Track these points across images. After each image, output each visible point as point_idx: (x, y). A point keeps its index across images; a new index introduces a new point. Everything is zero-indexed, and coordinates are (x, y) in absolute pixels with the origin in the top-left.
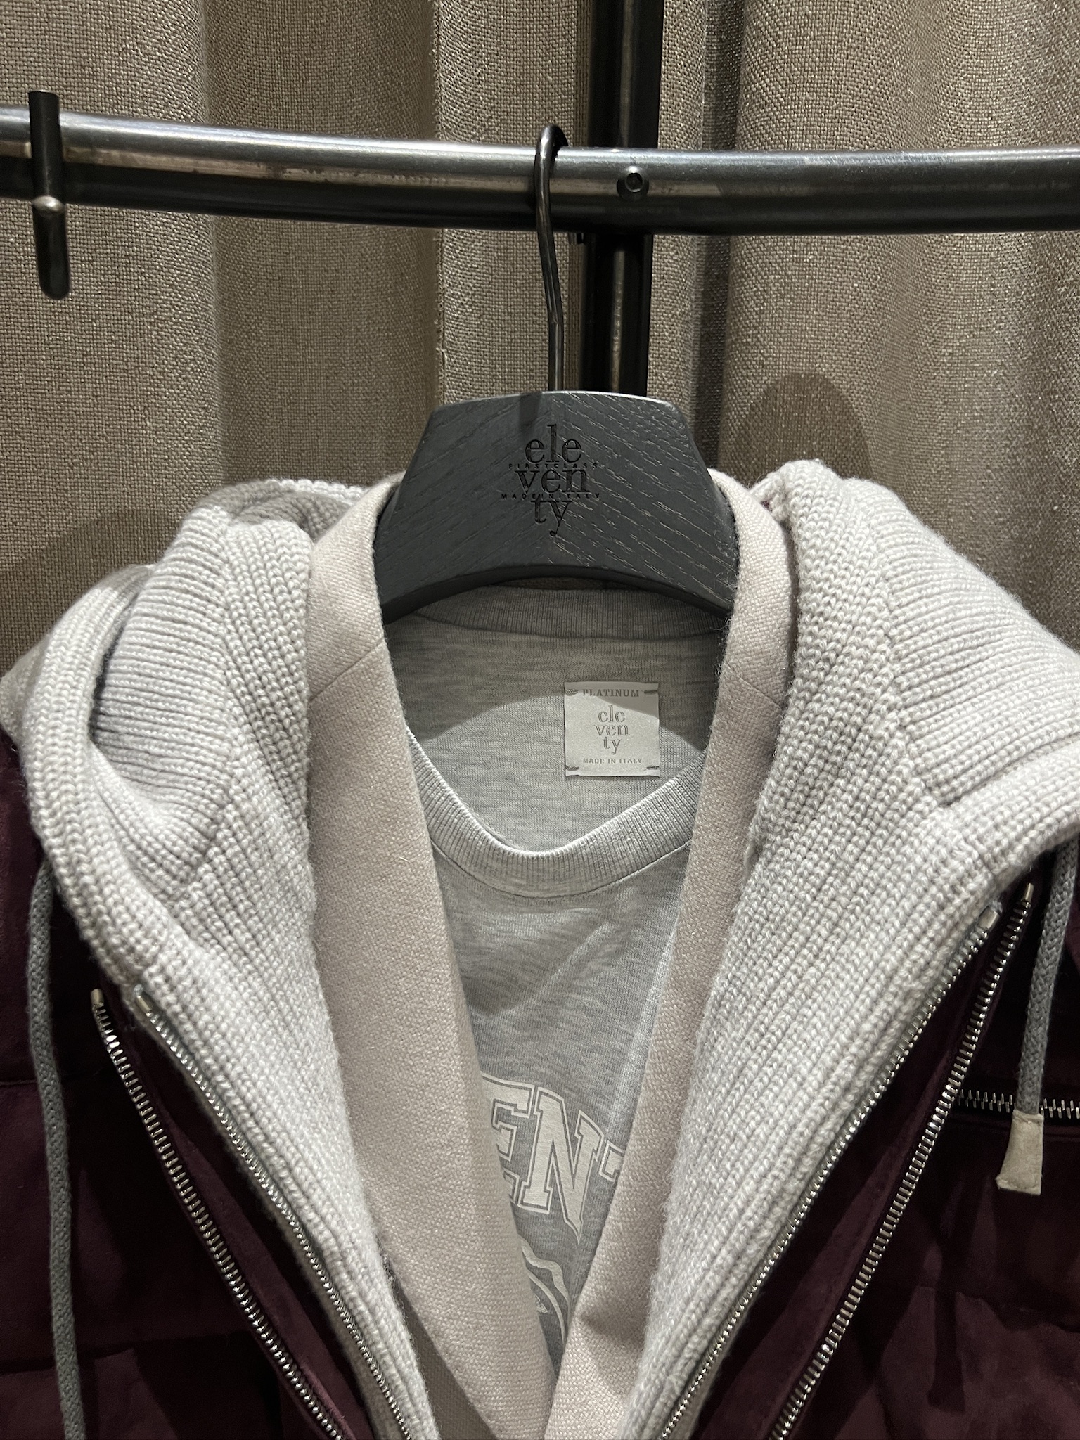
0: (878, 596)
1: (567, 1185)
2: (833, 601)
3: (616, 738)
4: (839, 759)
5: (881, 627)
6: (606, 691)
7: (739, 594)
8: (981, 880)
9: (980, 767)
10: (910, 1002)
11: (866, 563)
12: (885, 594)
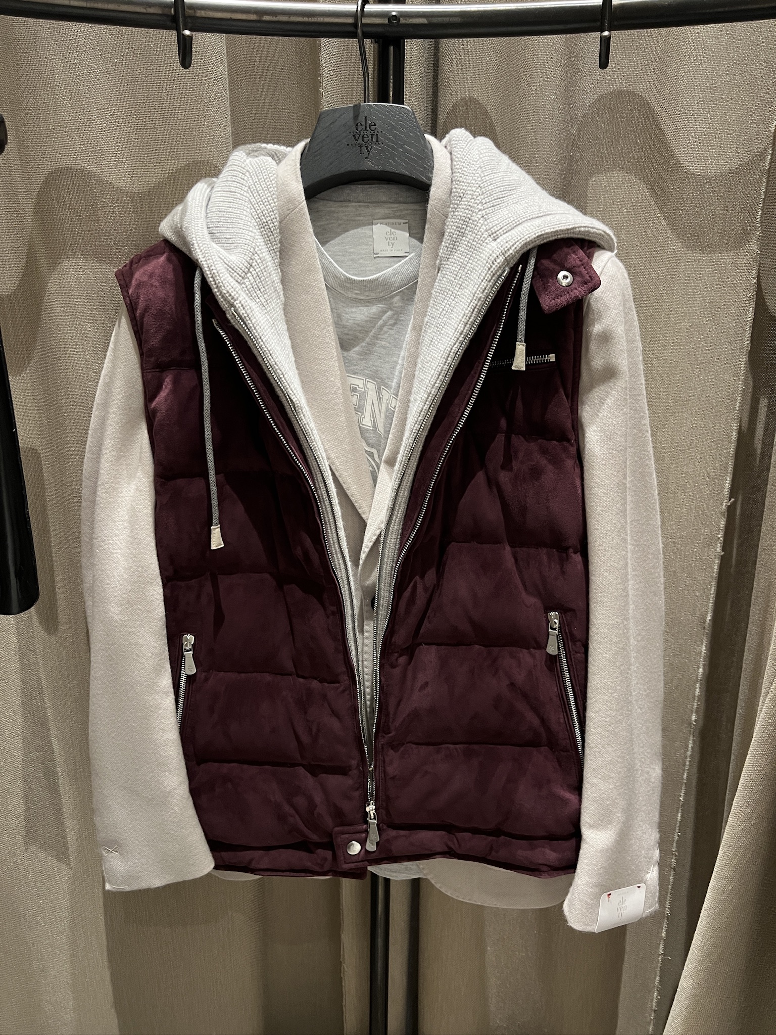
0: (478, 173)
1: (378, 417)
2: (463, 176)
3: (393, 242)
4: (463, 231)
5: (477, 184)
6: (389, 223)
7: (434, 178)
8: (501, 259)
9: (506, 227)
10: (480, 302)
11: (475, 163)
12: (480, 173)
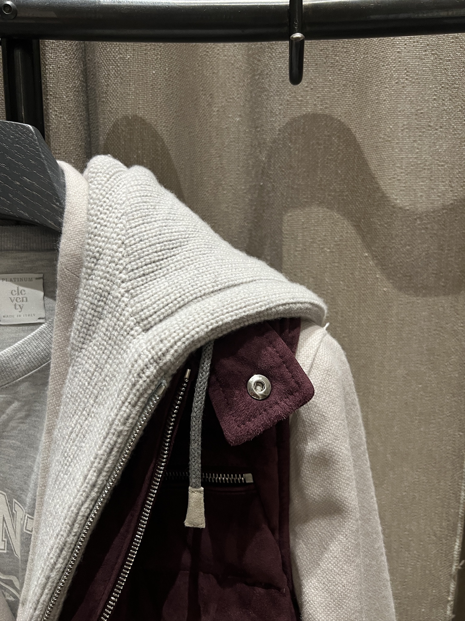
1: (13, 537)
3: (20, 303)
5: (120, 239)
6: (15, 279)
7: (64, 224)
